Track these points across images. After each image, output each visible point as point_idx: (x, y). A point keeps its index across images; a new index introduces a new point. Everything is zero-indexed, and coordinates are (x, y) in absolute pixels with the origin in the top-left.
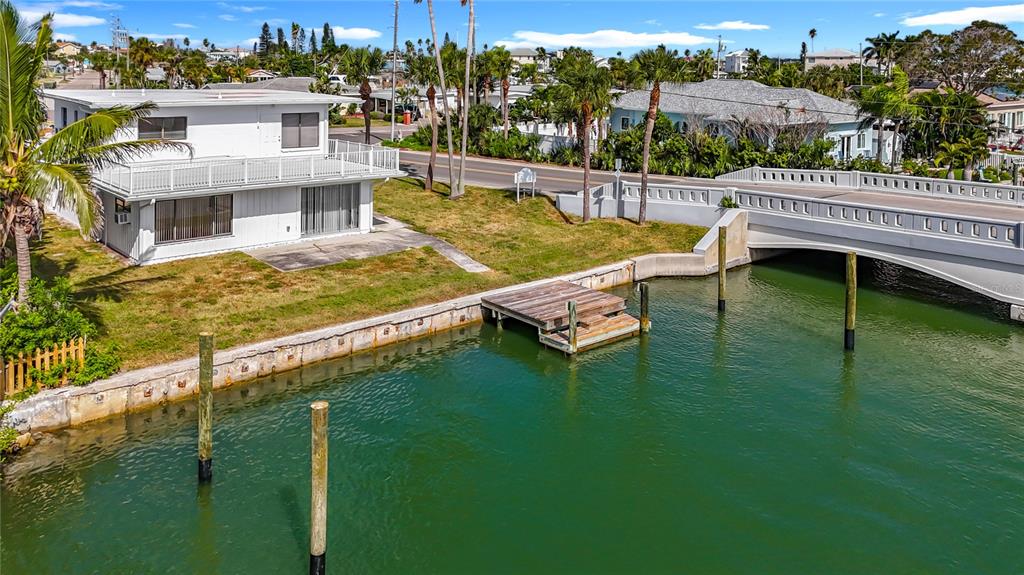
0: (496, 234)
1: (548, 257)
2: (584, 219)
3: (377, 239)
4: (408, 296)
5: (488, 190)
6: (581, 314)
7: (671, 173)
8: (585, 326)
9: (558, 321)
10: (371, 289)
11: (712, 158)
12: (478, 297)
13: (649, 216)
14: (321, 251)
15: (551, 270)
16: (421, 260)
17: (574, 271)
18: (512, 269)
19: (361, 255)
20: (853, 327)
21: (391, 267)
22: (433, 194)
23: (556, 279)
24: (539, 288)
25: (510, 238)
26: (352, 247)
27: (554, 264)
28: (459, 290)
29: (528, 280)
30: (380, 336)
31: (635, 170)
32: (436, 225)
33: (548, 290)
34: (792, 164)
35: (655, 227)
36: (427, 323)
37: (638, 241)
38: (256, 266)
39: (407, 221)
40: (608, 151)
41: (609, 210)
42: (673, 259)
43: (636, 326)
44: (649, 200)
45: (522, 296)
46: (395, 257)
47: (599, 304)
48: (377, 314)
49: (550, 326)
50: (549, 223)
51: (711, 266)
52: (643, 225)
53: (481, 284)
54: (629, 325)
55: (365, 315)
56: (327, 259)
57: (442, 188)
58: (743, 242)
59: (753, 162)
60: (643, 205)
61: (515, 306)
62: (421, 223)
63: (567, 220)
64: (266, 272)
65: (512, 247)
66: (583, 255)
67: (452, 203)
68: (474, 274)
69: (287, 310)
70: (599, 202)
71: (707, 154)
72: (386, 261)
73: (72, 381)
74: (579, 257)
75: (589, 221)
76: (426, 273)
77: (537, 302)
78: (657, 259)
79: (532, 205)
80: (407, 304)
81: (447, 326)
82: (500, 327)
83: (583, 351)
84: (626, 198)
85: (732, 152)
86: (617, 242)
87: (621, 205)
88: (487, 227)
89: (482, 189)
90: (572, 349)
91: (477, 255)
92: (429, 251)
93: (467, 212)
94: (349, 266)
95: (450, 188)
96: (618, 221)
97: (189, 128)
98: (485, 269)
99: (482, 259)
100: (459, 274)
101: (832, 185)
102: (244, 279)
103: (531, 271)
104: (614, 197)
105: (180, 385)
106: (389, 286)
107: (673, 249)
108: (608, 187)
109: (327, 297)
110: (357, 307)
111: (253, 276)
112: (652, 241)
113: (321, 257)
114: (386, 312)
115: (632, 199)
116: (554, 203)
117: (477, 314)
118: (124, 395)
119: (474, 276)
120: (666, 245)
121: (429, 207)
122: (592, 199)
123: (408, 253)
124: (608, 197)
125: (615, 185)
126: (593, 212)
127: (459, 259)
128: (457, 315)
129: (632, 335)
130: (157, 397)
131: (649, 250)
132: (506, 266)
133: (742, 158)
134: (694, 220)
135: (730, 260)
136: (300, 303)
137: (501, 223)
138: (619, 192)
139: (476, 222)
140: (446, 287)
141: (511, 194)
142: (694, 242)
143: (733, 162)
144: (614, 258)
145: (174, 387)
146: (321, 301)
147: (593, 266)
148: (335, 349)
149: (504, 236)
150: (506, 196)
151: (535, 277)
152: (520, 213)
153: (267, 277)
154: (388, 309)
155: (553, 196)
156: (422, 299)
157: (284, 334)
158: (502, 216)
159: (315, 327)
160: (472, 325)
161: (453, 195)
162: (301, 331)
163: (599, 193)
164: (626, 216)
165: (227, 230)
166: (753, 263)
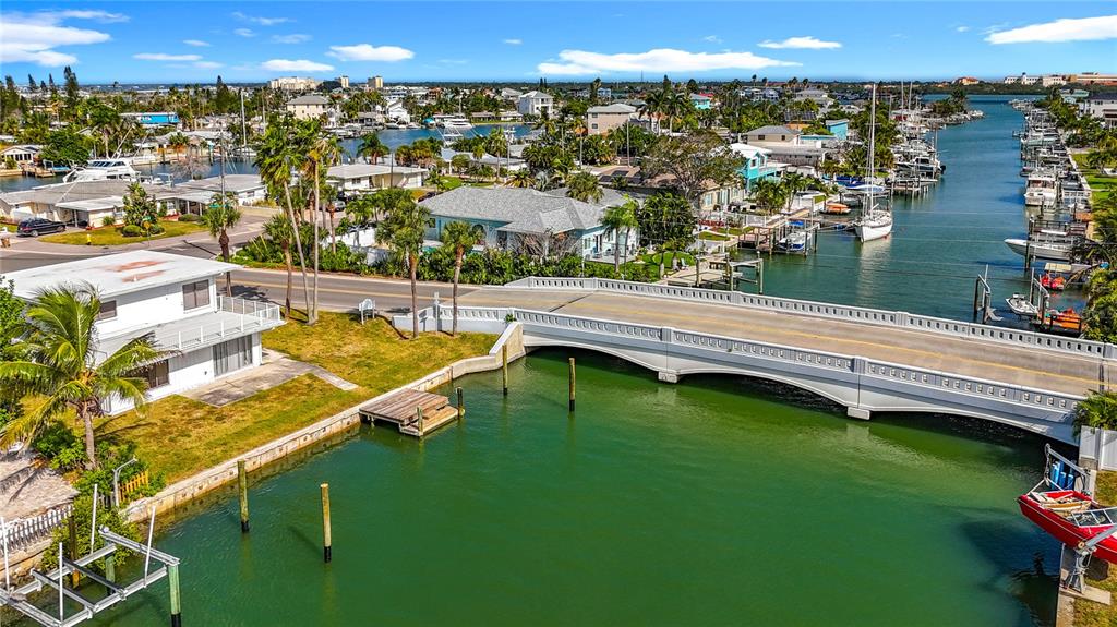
0: (354, 356)
1: (395, 372)
2: (414, 336)
3: (268, 370)
4: (312, 414)
5: (336, 314)
6: (425, 411)
7: (472, 282)
8: (426, 418)
9: (411, 418)
10: (285, 412)
11: (502, 271)
12: (356, 409)
13: (458, 330)
14: (234, 386)
15: (399, 382)
16: (309, 385)
17: (414, 380)
18: (373, 384)
19: (265, 386)
20: (574, 398)
21: (291, 394)
22: (292, 321)
23: (404, 388)
24: (394, 396)
25: (363, 359)
26: (255, 380)
27: (400, 377)
28: (343, 405)
29: (385, 392)
30: (302, 442)
31: (446, 280)
32: (307, 353)
33: (400, 397)
34: (556, 274)
35: (464, 337)
36: (328, 430)
37: (452, 350)
38: (198, 405)
39: (283, 351)
40: (423, 266)
41: (431, 325)
42: (475, 361)
43: (456, 413)
44: (459, 318)
45: (384, 403)
46: (290, 385)
47: (433, 403)
48: (298, 430)
49: (406, 422)
50: (389, 340)
51: (499, 363)
52: (456, 337)
53: (355, 399)
54: (452, 413)
55: (291, 432)
56: (242, 392)
57: (297, 315)
58: (520, 343)
59: (530, 273)
60: (455, 323)
61: (383, 412)
62: (295, 353)
63: (401, 335)
64: (207, 408)
65: (368, 366)
66: (418, 367)
67: (309, 328)
68: (349, 392)
69: (239, 434)
70: (424, 321)
71: (497, 268)
72: (285, 390)
73: (145, 495)
74: (415, 368)
75: (419, 337)
76: (316, 395)
77: (396, 407)
78: (467, 363)
79: (374, 325)
80: (313, 420)
81: (340, 429)
82: (373, 425)
83: (426, 433)
84: (443, 317)
85: (516, 266)
86: (440, 352)
87: (440, 321)
88: (344, 349)
89: (331, 313)
90: (421, 434)
91: (345, 375)
92: (310, 376)
93: (325, 337)
94: (260, 397)
95: (307, 315)
96: (438, 335)
97: (118, 308)
98: (355, 386)
99: (350, 378)
100: (338, 393)
101: (580, 288)
102: (195, 416)
103: (386, 385)
104: (434, 316)
105: (200, 488)
106: (296, 409)
107: (476, 355)
108: (430, 310)
109: (260, 422)
110: (283, 427)
111: (199, 414)
112: (464, 349)
113: (236, 391)
114: (302, 427)
115: (447, 318)
116: (390, 323)
117: (357, 419)
118: (172, 498)
119: (349, 393)
120: (471, 351)
121: (293, 334)
122: (419, 319)
123: (296, 380)
124: (430, 317)
125: (434, 308)
126: (420, 329)
127: (334, 380)
128: (345, 422)
129: (454, 419)
130: (189, 496)
131: (460, 357)
132: (368, 382)
133: (522, 270)
134: (488, 330)
135: (510, 357)
136: (245, 429)
137: (354, 346)
138: (437, 313)
139: (336, 346)
140: (334, 404)
141: (356, 316)
142: (489, 347)
143: (516, 273)
144: (439, 366)
145: (197, 489)
146: (258, 426)
147: (426, 374)
148: (278, 454)
149: (359, 357)
150: (352, 319)
151: (390, 389)
152: (366, 333)
153: (210, 413)
154: (303, 425)
155: (389, 316)
156: (322, 415)
157: (247, 451)
158: (354, 338)
159: (264, 443)
160: (353, 427)
161: (310, 322)
162: (256, 447)
163: (424, 314)
164: (443, 329)
165: (166, 381)
166: (527, 355)
